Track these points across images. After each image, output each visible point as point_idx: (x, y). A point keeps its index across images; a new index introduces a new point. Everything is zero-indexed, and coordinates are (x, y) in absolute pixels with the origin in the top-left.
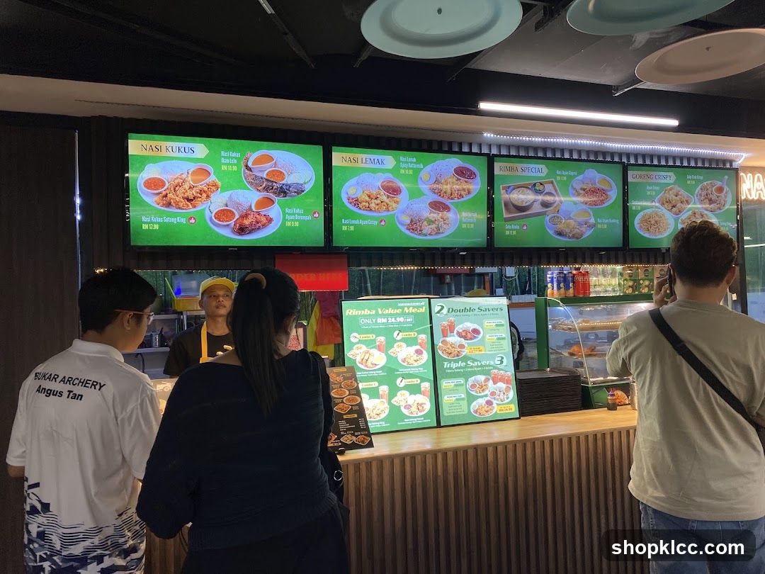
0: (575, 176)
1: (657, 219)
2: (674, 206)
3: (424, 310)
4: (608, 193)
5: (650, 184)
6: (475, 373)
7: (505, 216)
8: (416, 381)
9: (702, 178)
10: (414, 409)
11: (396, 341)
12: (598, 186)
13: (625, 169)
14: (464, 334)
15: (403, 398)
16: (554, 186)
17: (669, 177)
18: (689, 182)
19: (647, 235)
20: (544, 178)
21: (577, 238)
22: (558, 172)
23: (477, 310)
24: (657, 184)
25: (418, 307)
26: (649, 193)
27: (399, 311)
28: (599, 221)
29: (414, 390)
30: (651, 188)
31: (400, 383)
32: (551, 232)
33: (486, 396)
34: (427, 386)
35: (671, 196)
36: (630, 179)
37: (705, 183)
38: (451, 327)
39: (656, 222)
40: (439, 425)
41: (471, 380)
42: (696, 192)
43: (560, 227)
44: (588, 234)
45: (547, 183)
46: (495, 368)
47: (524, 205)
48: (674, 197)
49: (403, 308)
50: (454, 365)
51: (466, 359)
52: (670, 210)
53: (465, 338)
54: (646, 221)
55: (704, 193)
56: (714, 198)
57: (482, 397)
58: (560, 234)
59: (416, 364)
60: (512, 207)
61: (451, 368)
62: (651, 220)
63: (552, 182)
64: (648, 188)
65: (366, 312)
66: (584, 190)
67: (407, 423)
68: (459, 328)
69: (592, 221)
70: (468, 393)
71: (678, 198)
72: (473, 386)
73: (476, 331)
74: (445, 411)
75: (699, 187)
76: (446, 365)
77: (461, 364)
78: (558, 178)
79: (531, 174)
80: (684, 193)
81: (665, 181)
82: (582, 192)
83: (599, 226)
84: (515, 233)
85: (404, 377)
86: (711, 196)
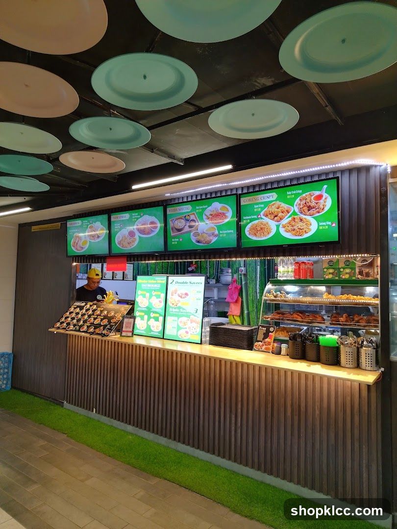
0: (206, 208)
1: (262, 226)
2: (276, 216)
3: (165, 282)
4: (226, 215)
5: (257, 204)
6: (183, 316)
7: (172, 235)
8: (158, 315)
9: (301, 191)
10: (155, 328)
11: (152, 296)
12: (220, 211)
13: (238, 197)
14: (181, 295)
15: (152, 322)
16: (195, 215)
17: (272, 196)
18: (288, 197)
19: (254, 238)
20: (190, 212)
21: (208, 244)
22: (197, 208)
23: (189, 283)
24: (262, 203)
25: (162, 280)
26: (255, 210)
27: (155, 282)
28: (221, 232)
29: (157, 319)
30: (257, 206)
31: (152, 315)
32: (194, 241)
33: (186, 328)
34: (161, 319)
35: (274, 209)
36: (242, 203)
37: (304, 195)
38: (176, 292)
39: (261, 229)
40: (163, 338)
41: (181, 319)
42: (296, 203)
43: (199, 238)
44: (214, 239)
45: (191, 214)
46: (193, 315)
47: (181, 228)
48: (276, 210)
49: (157, 280)
50: (174, 310)
51: (180, 308)
52: (273, 219)
53: (181, 297)
54: (254, 229)
55: (304, 202)
56: (313, 204)
57: (184, 328)
58: (198, 242)
59: (158, 307)
60: (175, 230)
61: (172, 312)
62: (257, 227)
63: (194, 214)
64: (255, 207)
65: (144, 281)
66: (211, 215)
67: (152, 334)
68: (179, 292)
69: (217, 232)
70: (178, 325)
71: (279, 210)
72: (181, 322)
73: (187, 294)
74: (167, 332)
75: (299, 198)
76: (171, 309)
77: (177, 310)
78: (197, 211)
79: (184, 211)
80: (284, 206)
81: (269, 200)
82: (211, 216)
83: (221, 235)
84: (176, 243)
85: (154, 312)
86: (310, 204)
